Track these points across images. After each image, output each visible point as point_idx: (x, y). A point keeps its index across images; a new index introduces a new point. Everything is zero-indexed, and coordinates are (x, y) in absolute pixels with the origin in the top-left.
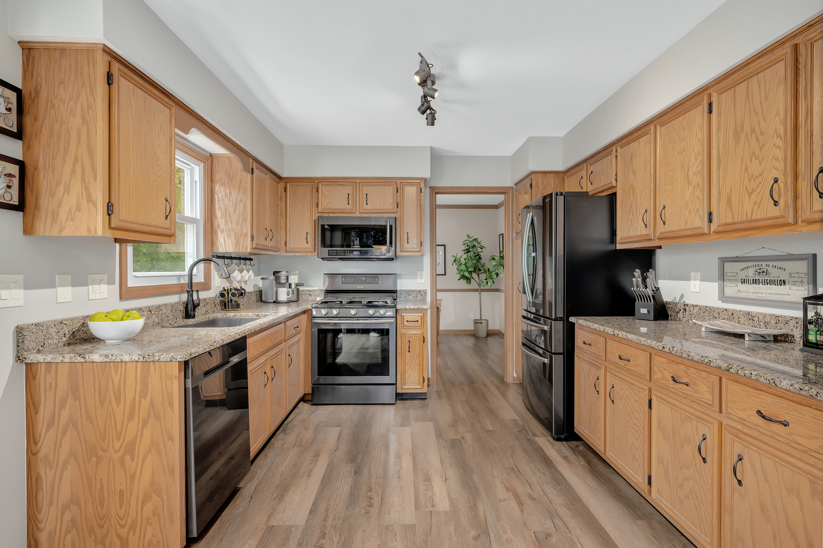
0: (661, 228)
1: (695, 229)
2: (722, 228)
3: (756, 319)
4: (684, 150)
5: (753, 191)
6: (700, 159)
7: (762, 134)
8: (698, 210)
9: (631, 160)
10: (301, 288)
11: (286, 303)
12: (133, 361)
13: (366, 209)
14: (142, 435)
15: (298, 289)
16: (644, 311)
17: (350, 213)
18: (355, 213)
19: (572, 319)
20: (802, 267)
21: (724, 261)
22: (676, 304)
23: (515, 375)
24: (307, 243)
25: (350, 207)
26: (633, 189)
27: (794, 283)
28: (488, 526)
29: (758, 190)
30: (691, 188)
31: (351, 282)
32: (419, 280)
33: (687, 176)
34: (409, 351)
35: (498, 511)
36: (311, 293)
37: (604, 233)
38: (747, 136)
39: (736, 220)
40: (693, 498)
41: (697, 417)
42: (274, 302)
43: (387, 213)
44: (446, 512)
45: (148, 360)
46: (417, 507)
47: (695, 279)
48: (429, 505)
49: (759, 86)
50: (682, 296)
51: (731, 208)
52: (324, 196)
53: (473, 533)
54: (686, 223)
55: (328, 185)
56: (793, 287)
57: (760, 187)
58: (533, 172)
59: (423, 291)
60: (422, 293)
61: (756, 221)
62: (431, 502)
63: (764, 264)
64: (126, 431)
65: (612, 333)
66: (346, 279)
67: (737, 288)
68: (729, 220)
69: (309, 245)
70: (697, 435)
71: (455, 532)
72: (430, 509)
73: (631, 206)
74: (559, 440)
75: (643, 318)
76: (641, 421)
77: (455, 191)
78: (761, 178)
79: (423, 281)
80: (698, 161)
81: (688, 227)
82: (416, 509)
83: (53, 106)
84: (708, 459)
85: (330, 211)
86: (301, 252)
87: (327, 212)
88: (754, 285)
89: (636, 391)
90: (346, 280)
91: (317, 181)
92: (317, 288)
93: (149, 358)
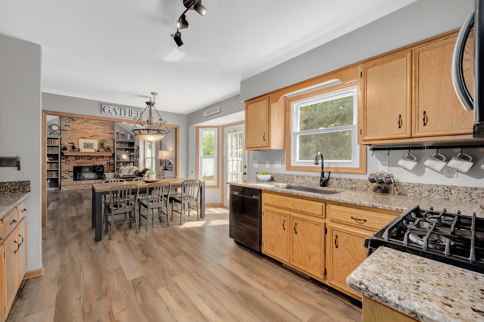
28: (134, 290)
35: (128, 301)
44: (159, 288)
46: (176, 284)
48: (170, 288)
53: (142, 284)
62: (170, 290)
71: (151, 281)
72: (169, 286)
82: (176, 283)
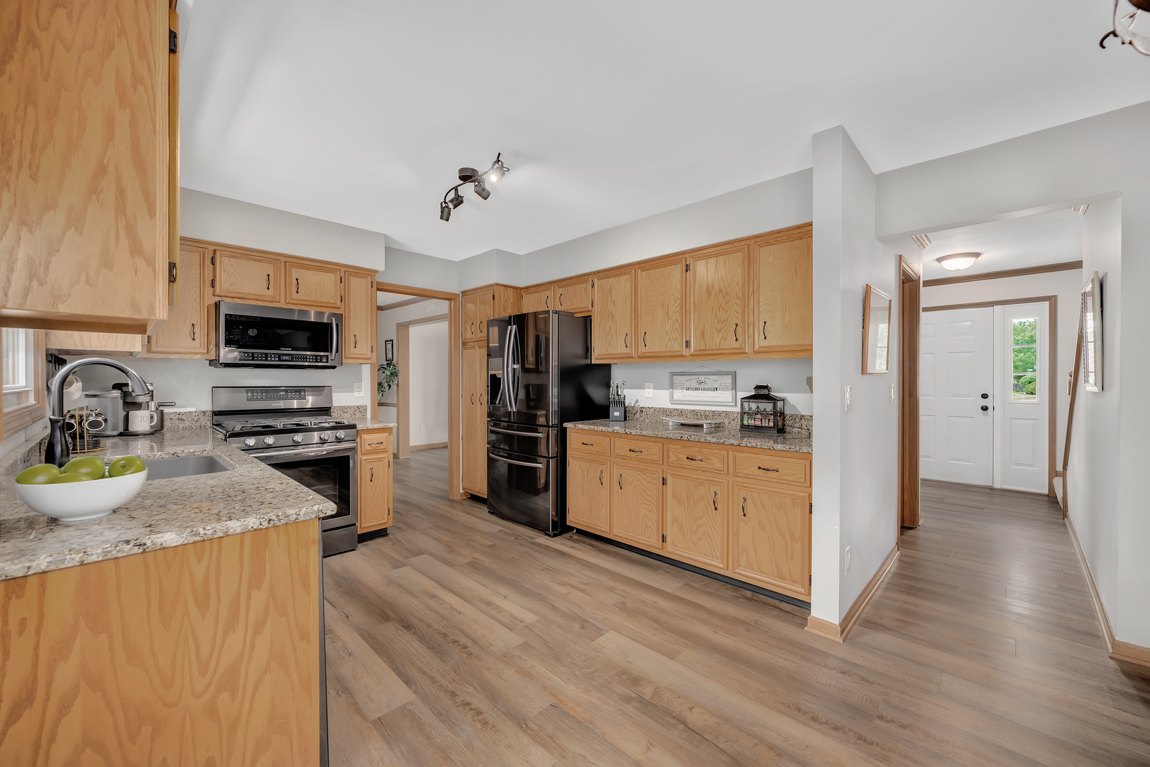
0: (642, 349)
1: (675, 351)
2: (697, 353)
3: (699, 414)
4: (664, 293)
5: (721, 330)
6: (679, 302)
7: (727, 294)
8: (677, 338)
9: (610, 291)
10: (166, 410)
11: (149, 434)
12: (249, 531)
13: (295, 299)
14: (252, 648)
15: (162, 411)
16: (617, 414)
17: (271, 302)
18: (279, 302)
19: (565, 425)
20: (728, 380)
21: (673, 374)
22: (633, 408)
23: (462, 491)
24: (194, 339)
25: (270, 292)
26: (612, 315)
27: (723, 390)
28: (580, 616)
29: (724, 330)
30: (671, 322)
31: (262, 398)
32: (356, 394)
33: (667, 312)
34: (371, 481)
35: (575, 603)
36: (184, 417)
37: (579, 350)
38: (716, 293)
39: (708, 348)
40: (706, 538)
41: (708, 480)
42: (121, 435)
43: (327, 307)
44: (539, 621)
45: (278, 523)
46: (509, 628)
47: (649, 388)
48: (517, 622)
49: (725, 264)
50: (637, 401)
51: (704, 340)
52: (225, 271)
54: (666, 347)
55: (233, 257)
56: (722, 392)
57: (726, 328)
58: (497, 285)
59: (363, 407)
60: (361, 410)
61: (723, 349)
62: (515, 619)
63: (703, 377)
64: (220, 653)
65: (623, 432)
66: (253, 393)
67: (683, 394)
68: (703, 348)
69: (197, 342)
70: (710, 493)
72: (521, 625)
73: (610, 329)
74: (555, 536)
75: (616, 420)
76: (654, 496)
77: (401, 290)
78: (726, 322)
79: (362, 394)
80: (677, 304)
81: (668, 349)
82: (511, 631)
83: (33, 42)
84: (719, 508)
85: (236, 295)
86: (180, 353)
87: (232, 295)
88: (696, 391)
89: (649, 475)
90: (253, 396)
91: (214, 248)
92: (193, 409)
93: (280, 520)
